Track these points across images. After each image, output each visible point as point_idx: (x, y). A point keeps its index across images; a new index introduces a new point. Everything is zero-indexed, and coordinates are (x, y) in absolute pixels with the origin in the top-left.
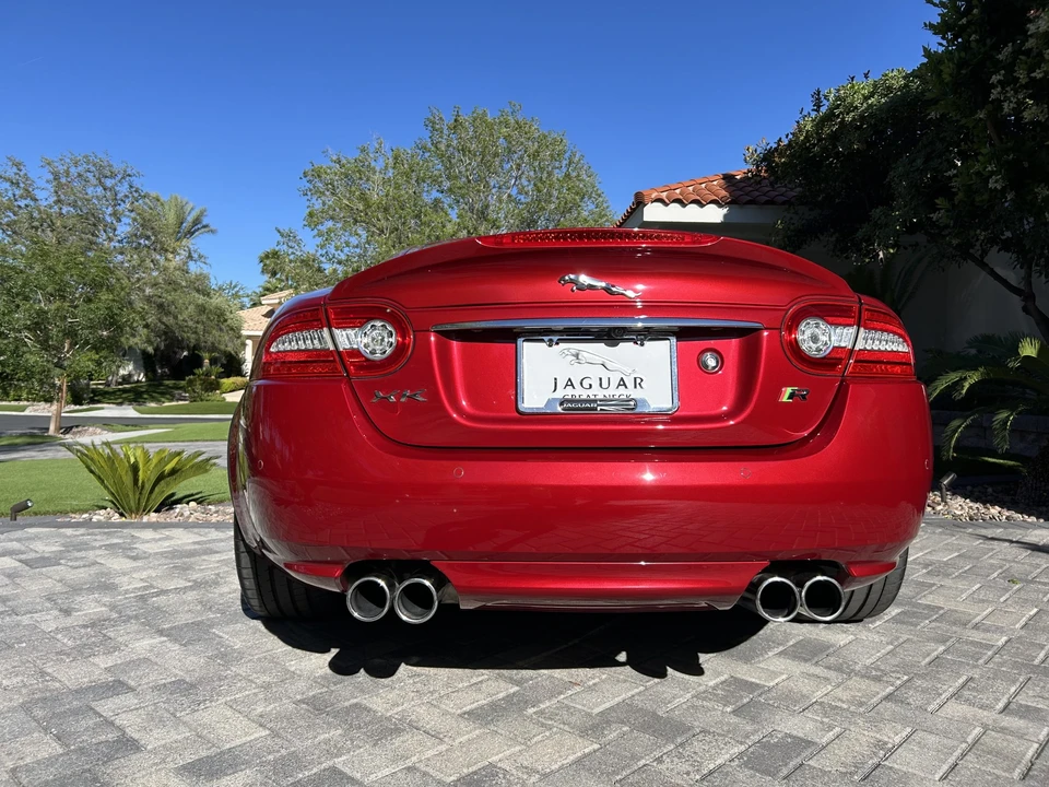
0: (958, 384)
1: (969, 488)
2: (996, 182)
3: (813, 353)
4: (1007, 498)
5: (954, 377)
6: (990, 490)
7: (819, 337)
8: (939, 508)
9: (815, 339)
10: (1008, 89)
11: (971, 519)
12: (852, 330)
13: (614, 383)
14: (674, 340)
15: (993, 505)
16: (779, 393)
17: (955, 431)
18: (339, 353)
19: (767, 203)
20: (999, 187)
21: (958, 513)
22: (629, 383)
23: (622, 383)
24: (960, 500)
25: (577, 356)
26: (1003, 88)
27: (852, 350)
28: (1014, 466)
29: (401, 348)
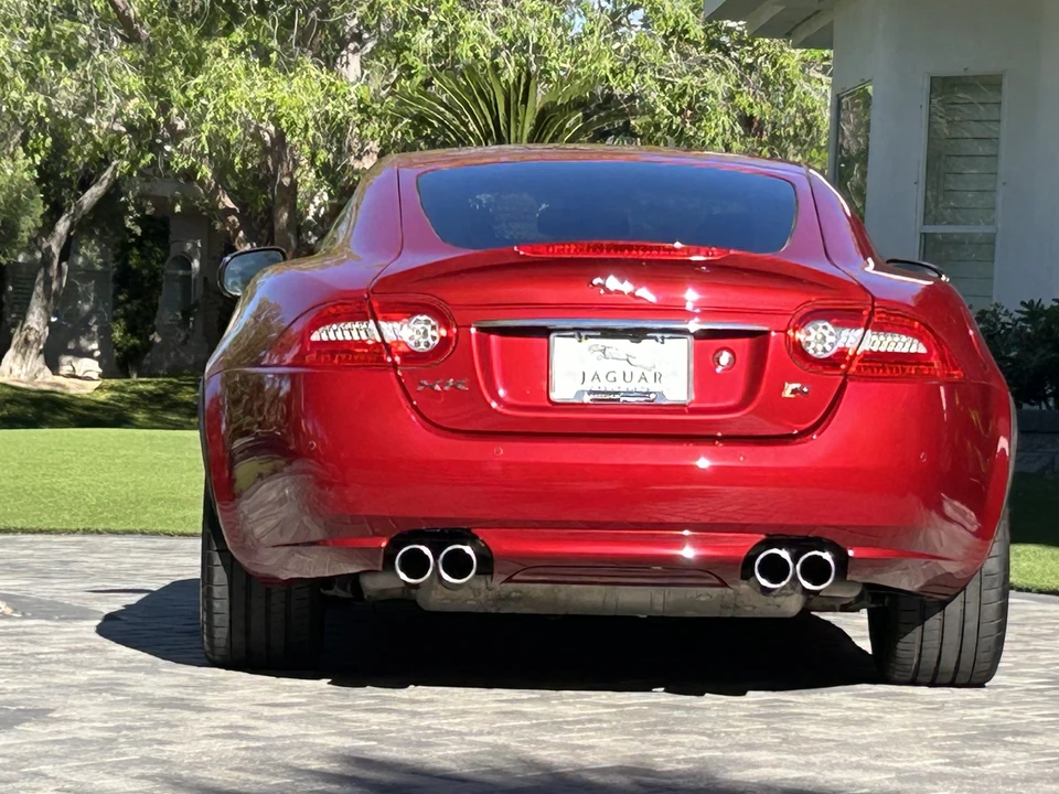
3: (817, 354)
13: (636, 377)
14: (691, 339)
16: (782, 389)
18: (386, 345)
22: (650, 376)
23: (643, 377)
25: (604, 351)
29: (444, 341)
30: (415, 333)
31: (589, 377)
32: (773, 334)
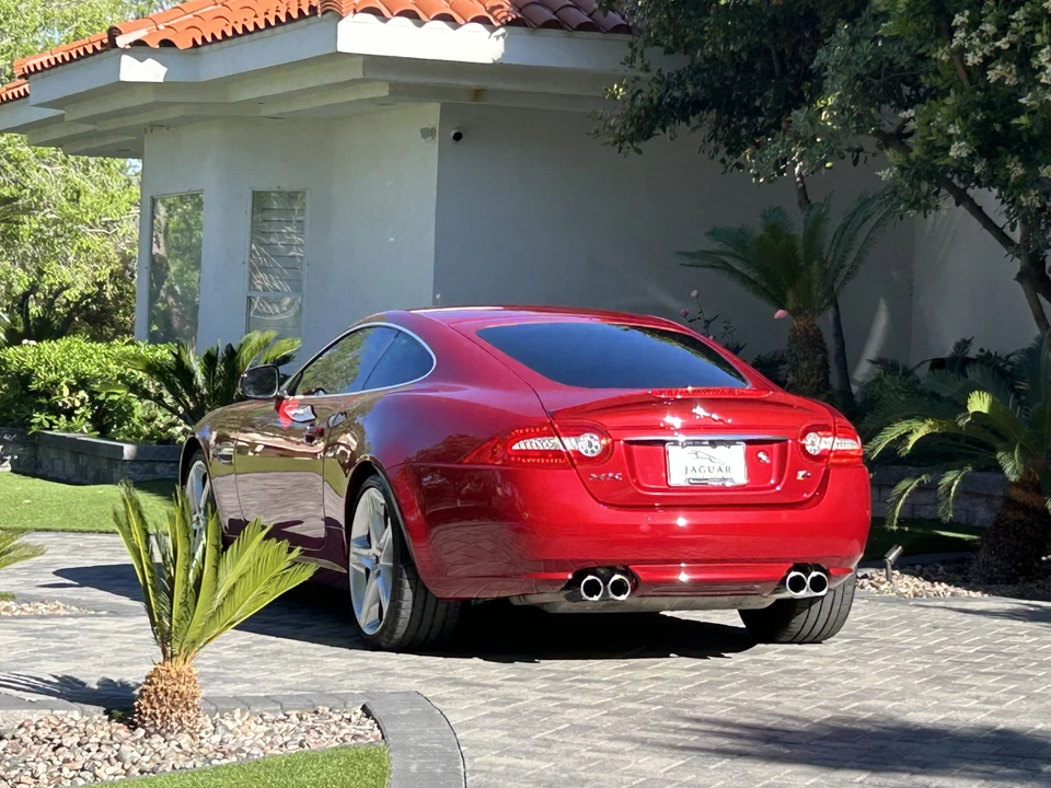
0: (903, 438)
1: (918, 567)
2: (960, 148)
3: (812, 453)
4: (958, 577)
5: (900, 428)
6: (941, 569)
7: (816, 443)
8: (883, 587)
9: (813, 444)
10: (973, 34)
11: (915, 595)
12: (831, 439)
13: (716, 469)
14: (744, 445)
15: (940, 582)
16: (796, 475)
17: (900, 497)
18: (568, 453)
19: (583, 27)
20: (964, 155)
21: (903, 590)
22: (724, 469)
23: (720, 469)
24: (907, 578)
25: (696, 454)
26: (967, 32)
27: (831, 451)
28: (974, 540)
29: (606, 449)
30: (587, 444)
31: (689, 471)
32: (790, 441)
